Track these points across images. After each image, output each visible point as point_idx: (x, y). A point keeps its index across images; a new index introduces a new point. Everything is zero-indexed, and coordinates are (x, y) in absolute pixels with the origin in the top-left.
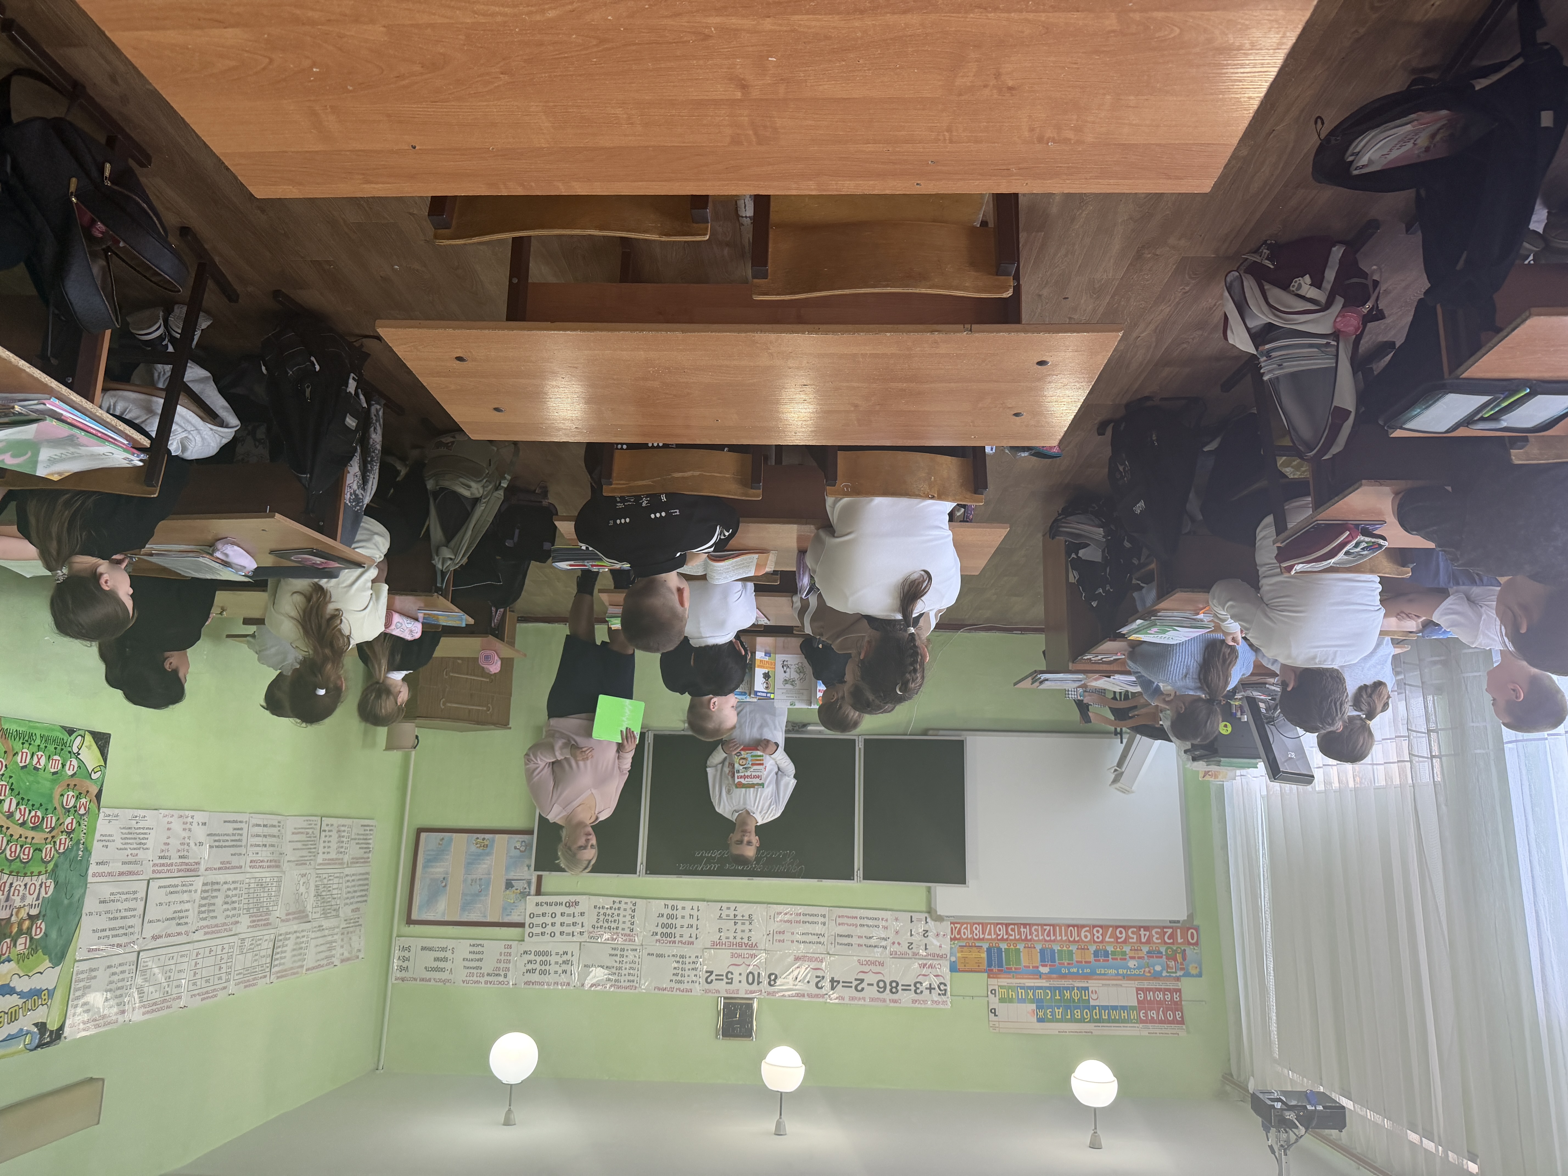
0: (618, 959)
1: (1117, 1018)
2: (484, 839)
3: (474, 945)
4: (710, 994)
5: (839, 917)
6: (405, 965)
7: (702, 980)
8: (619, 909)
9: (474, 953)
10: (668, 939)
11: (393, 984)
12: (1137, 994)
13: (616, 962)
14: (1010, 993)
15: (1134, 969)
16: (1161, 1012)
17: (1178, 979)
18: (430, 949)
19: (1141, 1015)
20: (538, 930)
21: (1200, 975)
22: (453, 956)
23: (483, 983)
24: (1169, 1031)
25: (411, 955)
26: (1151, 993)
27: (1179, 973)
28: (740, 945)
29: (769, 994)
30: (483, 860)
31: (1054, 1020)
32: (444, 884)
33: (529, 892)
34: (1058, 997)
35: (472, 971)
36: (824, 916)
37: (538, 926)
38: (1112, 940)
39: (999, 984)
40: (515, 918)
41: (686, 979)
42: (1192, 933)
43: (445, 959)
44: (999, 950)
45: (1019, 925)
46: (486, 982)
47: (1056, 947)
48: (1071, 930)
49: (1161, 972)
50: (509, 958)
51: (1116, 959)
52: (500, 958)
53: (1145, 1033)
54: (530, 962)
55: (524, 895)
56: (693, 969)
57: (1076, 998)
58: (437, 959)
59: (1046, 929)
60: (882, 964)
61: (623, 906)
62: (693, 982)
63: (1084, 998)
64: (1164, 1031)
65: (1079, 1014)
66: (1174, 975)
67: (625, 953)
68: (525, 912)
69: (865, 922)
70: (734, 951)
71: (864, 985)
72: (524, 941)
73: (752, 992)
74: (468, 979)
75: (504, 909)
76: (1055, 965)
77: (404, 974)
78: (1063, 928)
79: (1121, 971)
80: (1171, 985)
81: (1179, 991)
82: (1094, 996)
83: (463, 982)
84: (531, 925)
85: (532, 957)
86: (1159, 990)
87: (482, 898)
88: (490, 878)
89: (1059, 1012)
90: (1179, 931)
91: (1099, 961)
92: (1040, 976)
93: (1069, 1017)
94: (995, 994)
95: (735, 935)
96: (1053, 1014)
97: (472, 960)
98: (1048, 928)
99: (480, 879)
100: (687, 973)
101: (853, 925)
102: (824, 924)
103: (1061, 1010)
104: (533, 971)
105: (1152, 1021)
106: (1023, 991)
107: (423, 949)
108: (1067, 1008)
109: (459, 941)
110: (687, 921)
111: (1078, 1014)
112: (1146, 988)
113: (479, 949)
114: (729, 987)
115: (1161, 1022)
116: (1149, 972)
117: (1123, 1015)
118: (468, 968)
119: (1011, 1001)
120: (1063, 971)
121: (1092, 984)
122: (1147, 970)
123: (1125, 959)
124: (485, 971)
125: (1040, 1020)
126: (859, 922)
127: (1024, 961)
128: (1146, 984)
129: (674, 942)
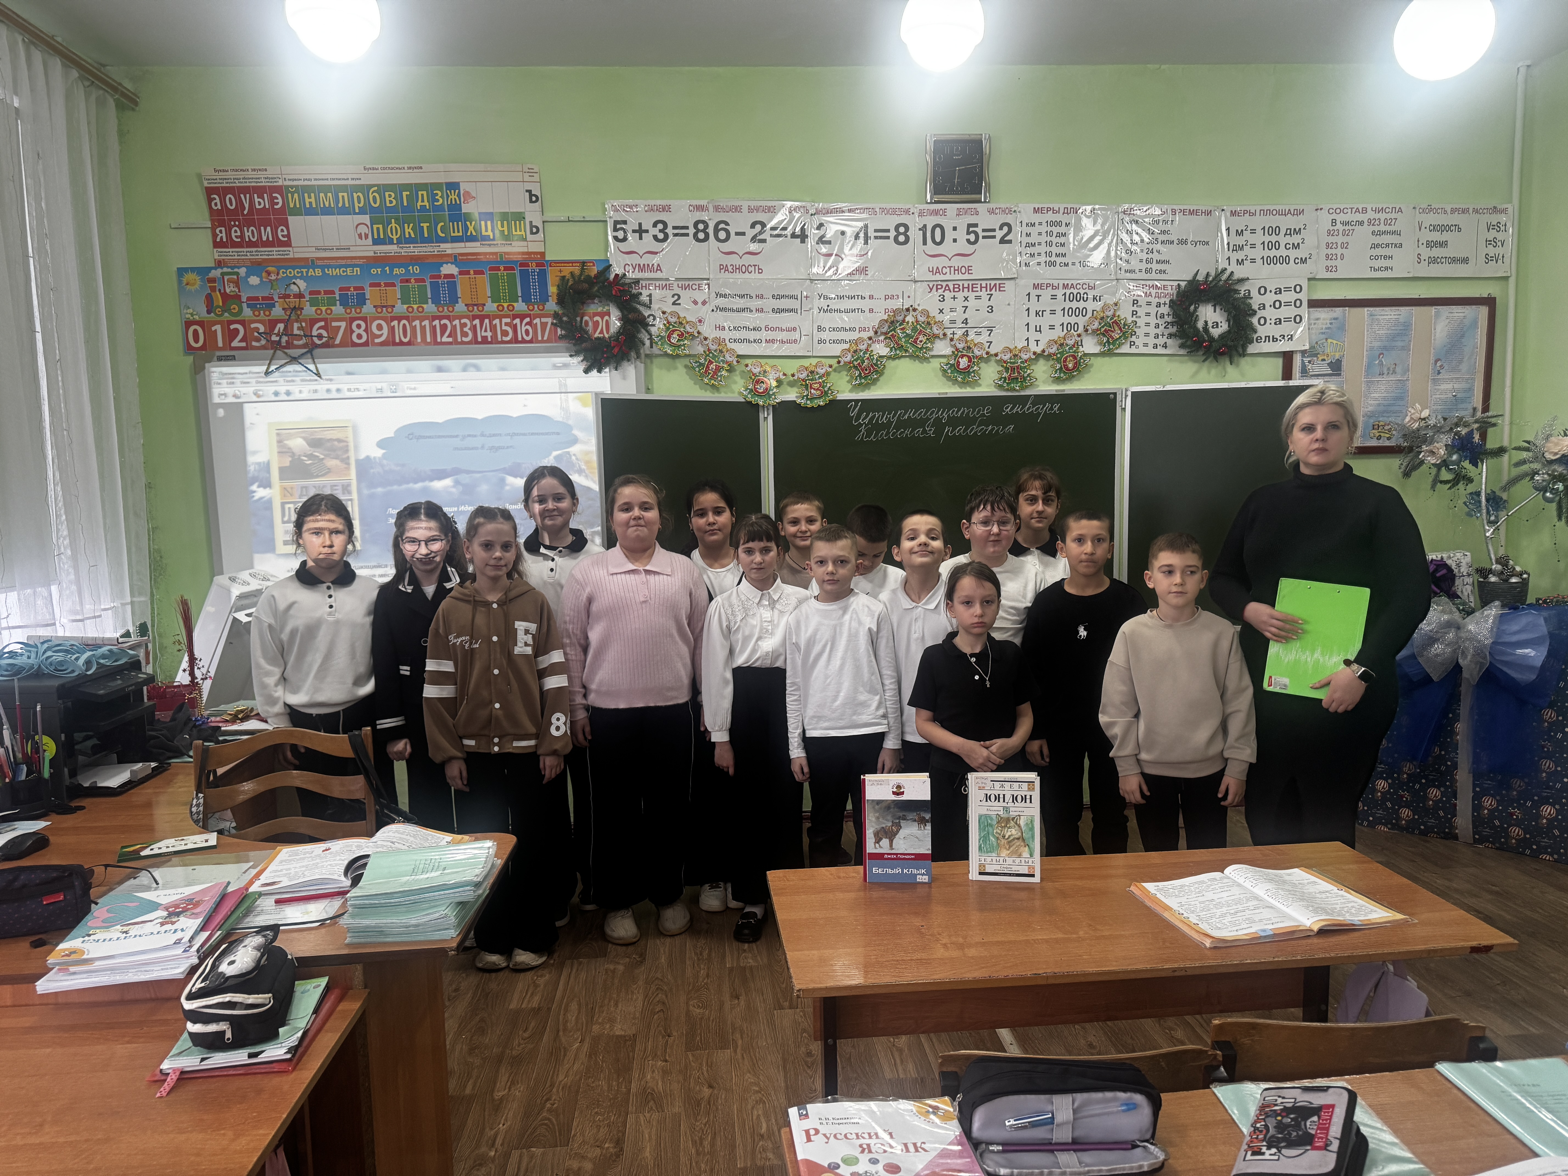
0: (1156, 257)
1: (322, 195)
2: (1379, 438)
3: (1386, 269)
4: (1003, 206)
5: (795, 341)
6: (1493, 234)
7: (1017, 229)
8: (1157, 336)
9: (1385, 257)
10: (1075, 292)
11: (1510, 202)
12: (288, 236)
13: (1158, 252)
14: (505, 228)
15: (295, 277)
16: (247, 206)
17: (219, 264)
18: (1454, 260)
19: (280, 200)
20: (1285, 297)
21: (181, 272)
22: (1419, 251)
23: (1369, 210)
24: (230, 175)
25: (1483, 250)
26: (264, 238)
27: (216, 273)
28: (957, 288)
29: (907, 212)
30: (1379, 405)
31: (431, 188)
32: (1439, 364)
33: (1303, 356)
34: (425, 225)
35: (1388, 228)
36: (820, 341)
37: (1288, 304)
38: (334, 324)
39: (525, 243)
40: (1324, 315)
41: (1044, 228)
42: (196, 340)
43: (1430, 244)
44: (527, 299)
45: (494, 341)
46: (1365, 211)
47: (430, 308)
48: (405, 337)
49: (248, 275)
50: (1329, 251)
51: (326, 292)
52: (1344, 251)
53: (272, 171)
54: (1296, 246)
55: (1311, 353)
56: (1033, 245)
57: (393, 225)
58: (1443, 244)
59: (449, 336)
60: (723, 268)
61: (1151, 341)
62: (1033, 225)
63: (381, 226)
64: (241, 175)
65: (388, 199)
66: (225, 270)
67: (1144, 266)
68: (1310, 324)
69: (752, 335)
70: (966, 276)
71: (751, 233)
72: (1309, 279)
73: (936, 213)
74: (1393, 216)
75: (1342, 328)
76: (432, 277)
77: (1494, 219)
78: (419, 340)
79: (319, 273)
80: (232, 254)
81: (217, 245)
82: (363, 230)
83: (1400, 210)
84: (1297, 304)
85: (1293, 254)
86: (250, 244)
87: (1376, 344)
88: (1367, 376)
89: (423, 201)
90: (220, 344)
91: (356, 289)
92: (455, 259)
93: (405, 194)
94: (532, 226)
95: (966, 304)
96: (433, 198)
97: (1387, 245)
98: (445, 339)
99: (1381, 374)
100: (1044, 238)
101: (773, 329)
102: (820, 328)
103: (420, 203)
104: (1290, 232)
105: (260, 191)
106: (484, 233)
107: (1465, 261)
108: (410, 208)
109: (1411, 275)
110: (1045, 321)
111: (390, 199)
112: (274, 246)
113: (1377, 264)
114: (972, 220)
115: (245, 190)
116: (269, 273)
117: (313, 200)
118: (1394, 233)
119: (504, 216)
120: (417, 269)
121: (367, 249)
122: (273, 277)
123: (311, 293)
124: (1367, 229)
125: (453, 186)
126: (764, 335)
127: (484, 282)
128: (275, 253)
129: (1065, 286)
